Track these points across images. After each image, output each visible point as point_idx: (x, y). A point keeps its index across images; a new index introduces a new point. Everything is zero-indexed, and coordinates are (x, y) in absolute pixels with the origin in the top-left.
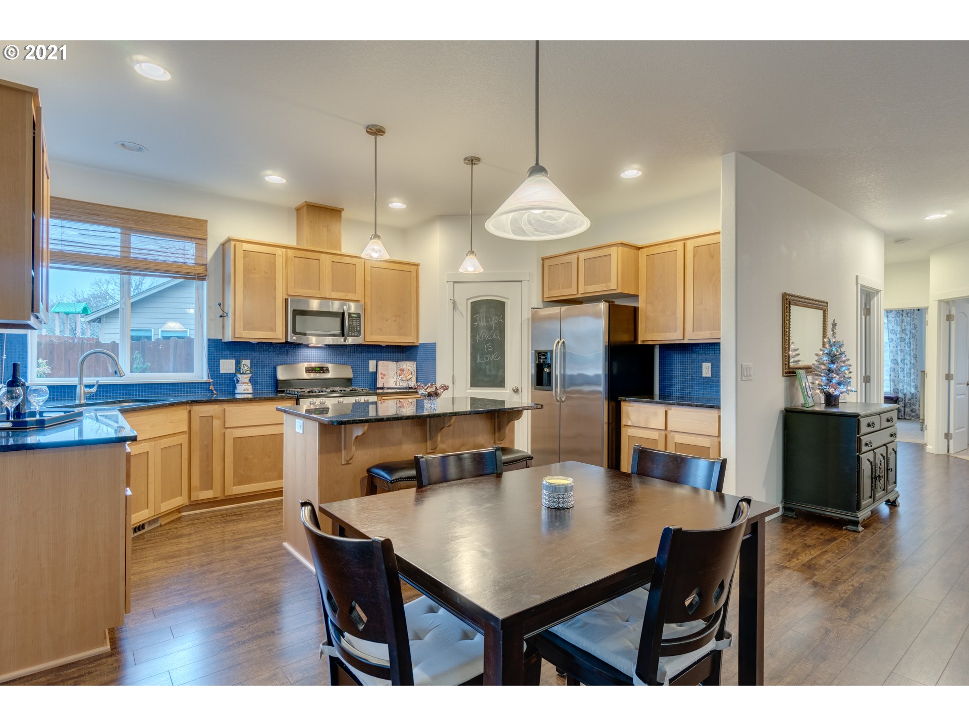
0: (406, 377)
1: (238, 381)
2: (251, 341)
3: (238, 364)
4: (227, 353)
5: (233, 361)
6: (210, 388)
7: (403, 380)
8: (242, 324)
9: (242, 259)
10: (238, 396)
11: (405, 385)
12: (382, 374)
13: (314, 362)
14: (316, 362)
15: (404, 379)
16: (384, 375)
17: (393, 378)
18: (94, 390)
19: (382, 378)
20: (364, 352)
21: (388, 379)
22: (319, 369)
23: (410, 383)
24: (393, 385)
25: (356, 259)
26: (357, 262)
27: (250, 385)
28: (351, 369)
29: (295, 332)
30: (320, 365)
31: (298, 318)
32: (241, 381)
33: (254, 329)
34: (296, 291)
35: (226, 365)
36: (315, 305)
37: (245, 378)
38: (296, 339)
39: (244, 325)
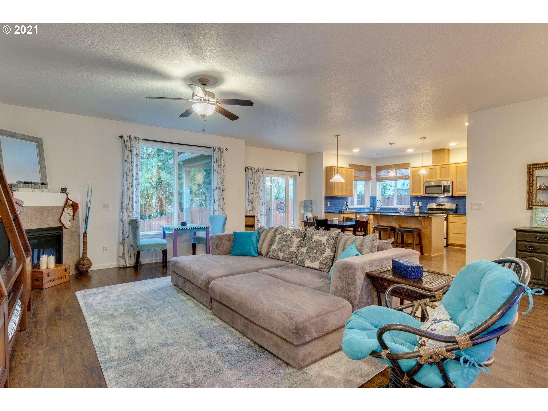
1: (415, 208)
2: (418, 196)
3: (418, 203)
4: (415, 200)
5: (417, 202)
6: (410, 210)
18: (380, 209)
20: (464, 199)
22: (442, 205)
25: (450, 165)
26: (451, 166)
27: (419, 209)
28: (457, 205)
29: (426, 193)
30: (443, 203)
31: (427, 188)
32: (416, 208)
33: (415, 193)
34: (427, 180)
35: (415, 203)
36: (433, 184)
37: (417, 207)
38: (426, 195)
39: (412, 192)
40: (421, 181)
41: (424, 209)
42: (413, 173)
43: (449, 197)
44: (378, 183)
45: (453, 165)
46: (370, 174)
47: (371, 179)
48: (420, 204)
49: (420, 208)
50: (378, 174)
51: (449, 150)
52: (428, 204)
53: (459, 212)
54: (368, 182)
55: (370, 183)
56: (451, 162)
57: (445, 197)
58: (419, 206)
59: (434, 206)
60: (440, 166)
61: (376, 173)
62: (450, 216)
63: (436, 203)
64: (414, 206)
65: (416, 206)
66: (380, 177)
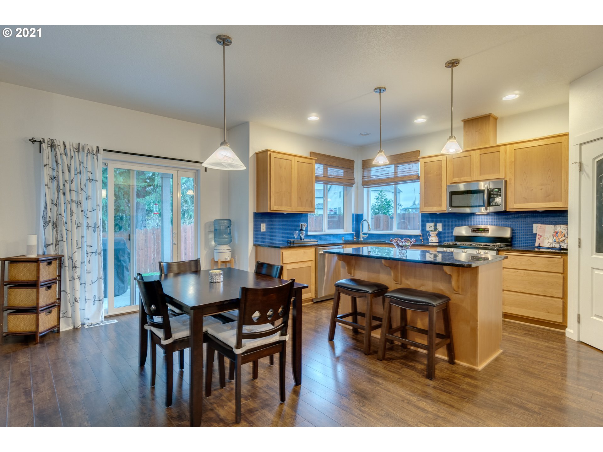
0: (559, 239)
1: (430, 235)
2: (436, 212)
3: (435, 226)
4: (430, 219)
5: (433, 224)
6: (420, 238)
7: (555, 242)
8: (424, 204)
9: (424, 168)
10: (430, 244)
11: (557, 246)
12: (539, 235)
13: (483, 225)
14: (484, 225)
15: (557, 241)
16: (541, 236)
17: (548, 239)
18: (367, 236)
19: (539, 239)
20: (528, 217)
21: (543, 239)
22: (482, 230)
23: (562, 244)
24: (548, 246)
25: (500, 147)
26: (502, 149)
27: (437, 238)
28: (512, 230)
29: (451, 206)
30: (483, 227)
31: (453, 196)
32: (432, 235)
33: (430, 206)
34: (454, 179)
35: (430, 226)
37: (433, 234)
38: (451, 210)
39: (425, 204)
40: (441, 181)
41: (446, 238)
42: (427, 167)
43: (497, 213)
44: (365, 190)
45: (508, 146)
46: (353, 173)
47: (354, 183)
48: (440, 227)
49: (439, 235)
50: (366, 174)
51: (496, 119)
52: (455, 228)
53: (516, 243)
54: (348, 188)
55: (353, 190)
56: (499, 142)
57: (488, 214)
58: (437, 232)
59: (463, 231)
60: (479, 151)
61: (363, 171)
62: (504, 253)
63: (470, 226)
64: (428, 232)
65: (432, 231)
66: (370, 179)
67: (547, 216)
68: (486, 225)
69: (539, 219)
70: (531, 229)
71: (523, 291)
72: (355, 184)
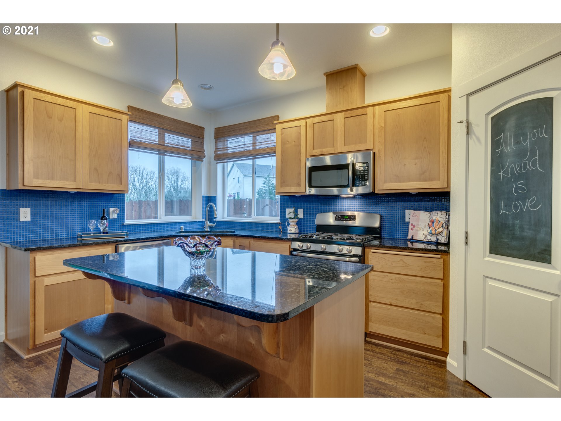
0: (436, 230)
1: (289, 224)
2: (296, 194)
3: (296, 212)
4: (290, 204)
5: (293, 210)
6: (279, 228)
7: (431, 233)
9: (280, 135)
10: (289, 236)
11: (434, 239)
12: (412, 224)
13: (349, 211)
14: (351, 211)
15: (434, 232)
16: (414, 226)
17: (423, 230)
19: (412, 229)
20: (399, 201)
21: (417, 230)
22: (347, 217)
23: (440, 237)
24: (422, 238)
25: (369, 109)
26: (370, 110)
27: (297, 227)
28: (382, 218)
29: (311, 186)
30: (349, 213)
31: (314, 173)
32: (291, 224)
33: (287, 186)
34: (314, 151)
35: (290, 212)
36: (328, 161)
37: (293, 222)
38: (313, 191)
39: (281, 183)
40: (300, 154)
41: (308, 227)
42: (283, 135)
43: (365, 196)
44: (220, 166)
45: (377, 107)
46: (202, 144)
47: (204, 157)
48: (301, 214)
49: (299, 223)
50: (220, 145)
51: (364, 75)
52: (318, 215)
53: (386, 234)
54: (198, 162)
55: (204, 165)
56: (367, 102)
57: (355, 197)
58: (297, 220)
59: (330, 219)
60: (343, 113)
61: (216, 142)
62: (372, 250)
63: (334, 213)
64: (287, 219)
65: (291, 218)
66: (225, 151)
67: (421, 201)
68: (353, 211)
69: (412, 203)
70: (403, 217)
71: (393, 302)
72: (206, 157)
